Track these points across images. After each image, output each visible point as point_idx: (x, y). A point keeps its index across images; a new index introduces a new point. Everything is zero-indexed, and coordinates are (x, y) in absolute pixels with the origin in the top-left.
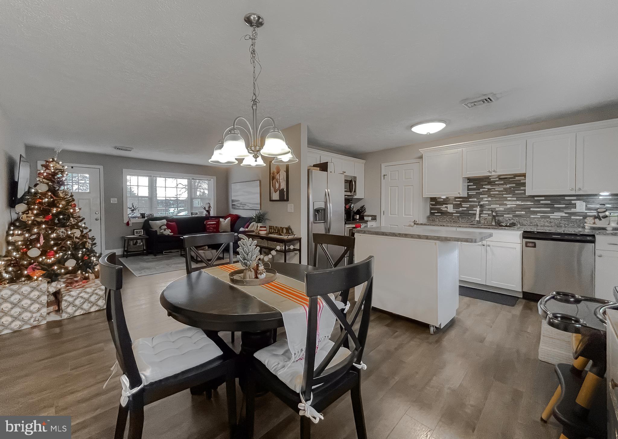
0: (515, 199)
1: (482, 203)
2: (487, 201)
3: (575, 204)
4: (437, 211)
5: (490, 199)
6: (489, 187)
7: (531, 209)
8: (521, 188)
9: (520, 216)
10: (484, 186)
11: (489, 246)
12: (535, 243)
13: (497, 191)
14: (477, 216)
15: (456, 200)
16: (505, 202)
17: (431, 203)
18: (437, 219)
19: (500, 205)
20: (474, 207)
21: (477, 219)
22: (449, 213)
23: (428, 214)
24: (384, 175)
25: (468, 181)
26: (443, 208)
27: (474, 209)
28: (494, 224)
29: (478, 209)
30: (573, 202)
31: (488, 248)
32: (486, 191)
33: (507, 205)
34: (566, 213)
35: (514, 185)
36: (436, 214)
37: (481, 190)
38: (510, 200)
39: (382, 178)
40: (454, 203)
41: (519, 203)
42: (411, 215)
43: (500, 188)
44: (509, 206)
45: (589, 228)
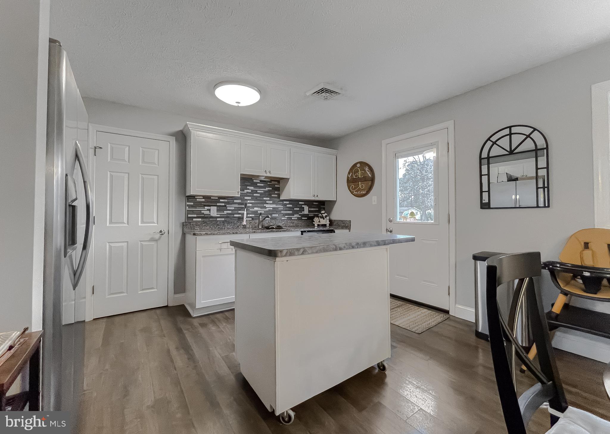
0: (272, 202)
1: (248, 205)
2: (251, 203)
3: (304, 208)
4: (195, 216)
5: (253, 202)
6: (252, 188)
7: (282, 212)
8: (276, 192)
10: (248, 187)
13: (258, 193)
14: (245, 220)
15: (221, 200)
16: (265, 205)
17: (188, 203)
19: (261, 207)
20: (240, 209)
21: (245, 223)
22: (212, 217)
23: (183, 219)
24: (96, 147)
26: (204, 210)
27: (240, 212)
28: (260, 227)
29: (245, 212)
30: (302, 206)
32: (250, 193)
34: (300, 215)
35: (271, 189)
36: (195, 219)
37: (246, 191)
38: (267, 203)
40: (218, 204)
41: (274, 206)
42: (154, 223)
43: (261, 191)
44: (267, 209)
45: (317, 225)
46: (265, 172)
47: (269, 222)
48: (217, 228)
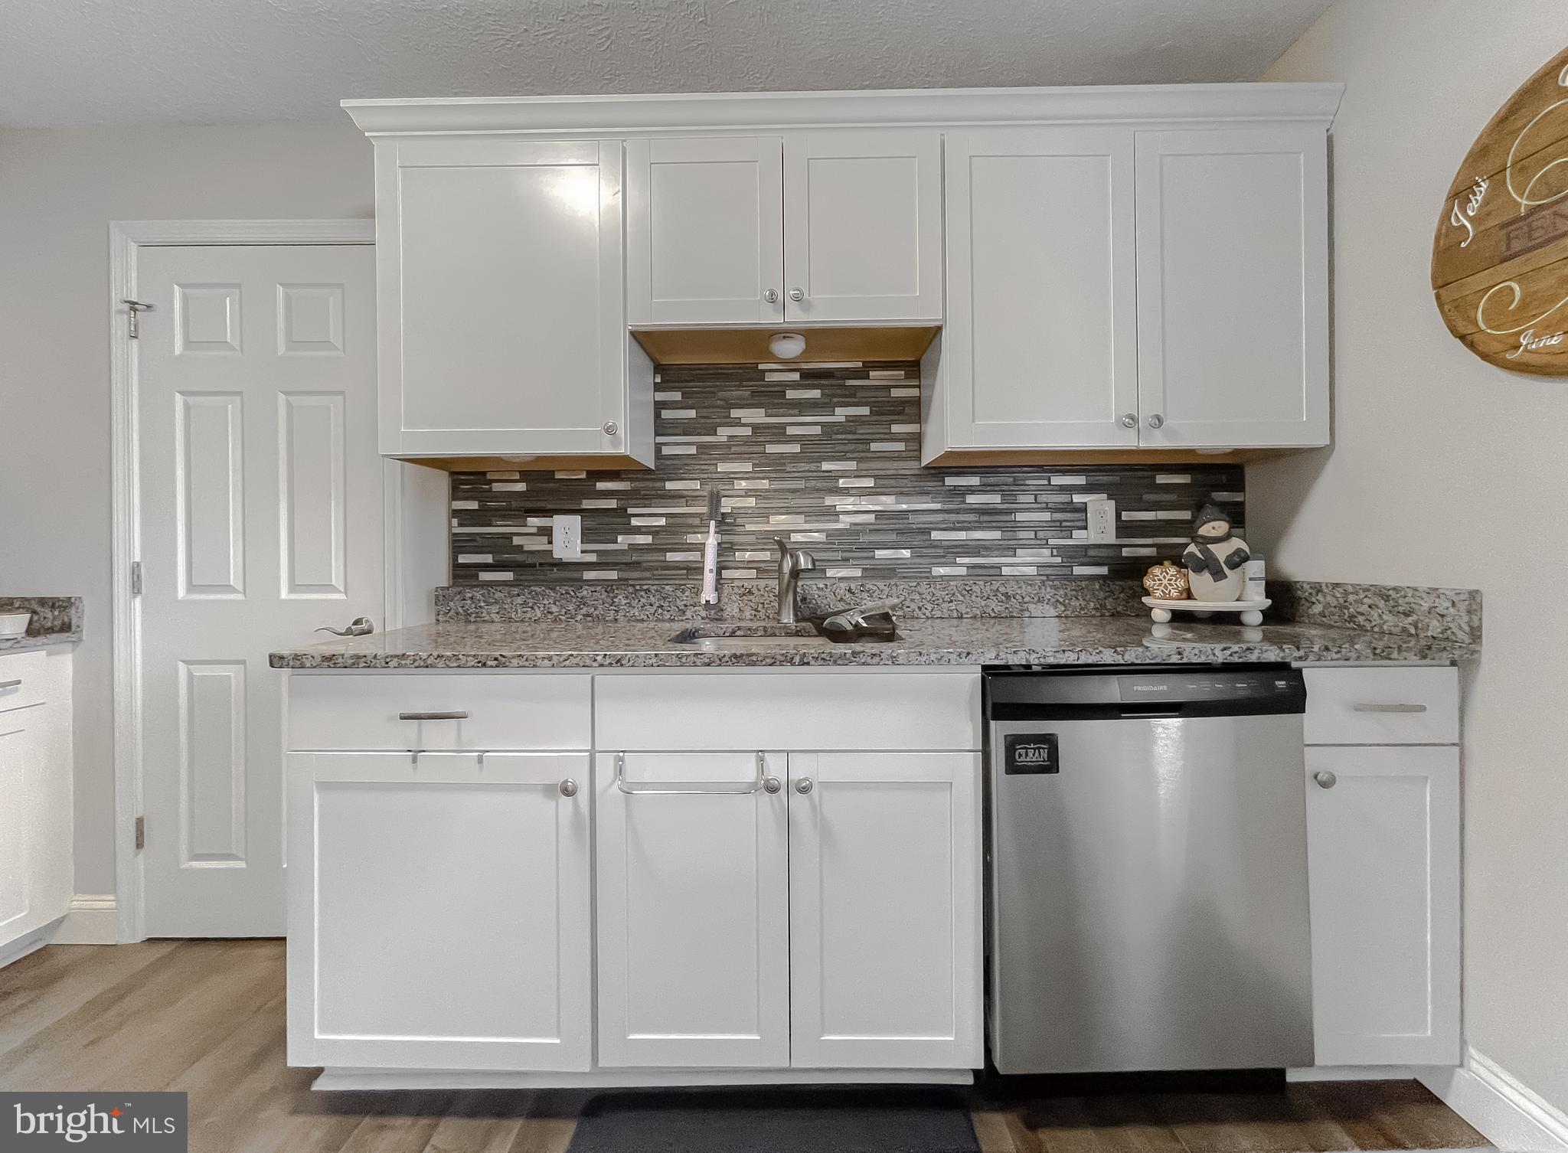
0: (870, 483)
1: (727, 505)
2: (748, 493)
3: (1083, 509)
4: (488, 559)
5: (764, 484)
6: (756, 416)
7: (935, 535)
8: (896, 428)
9: (887, 572)
10: (735, 413)
11: (804, 790)
12: (1050, 742)
13: (793, 439)
14: (709, 578)
15: (601, 486)
16: (829, 501)
17: (460, 505)
18: (495, 609)
19: (809, 514)
20: (691, 526)
21: (708, 595)
22: (561, 565)
23: (441, 575)
24: (133, 306)
25: (658, 380)
26: (526, 533)
27: (691, 539)
28: (788, 618)
29: (712, 541)
30: (1077, 499)
31: (799, 801)
32: (746, 441)
33: (837, 514)
34: (1056, 552)
35: (865, 411)
36: (485, 576)
37: (724, 433)
38: (845, 492)
39: (121, 322)
40: (587, 504)
41: (888, 502)
42: (331, 588)
43: (808, 426)
44: (844, 522)
45: (1167, 616)
46: (772, 299)
47: (850, 590)
48: (579, 617)
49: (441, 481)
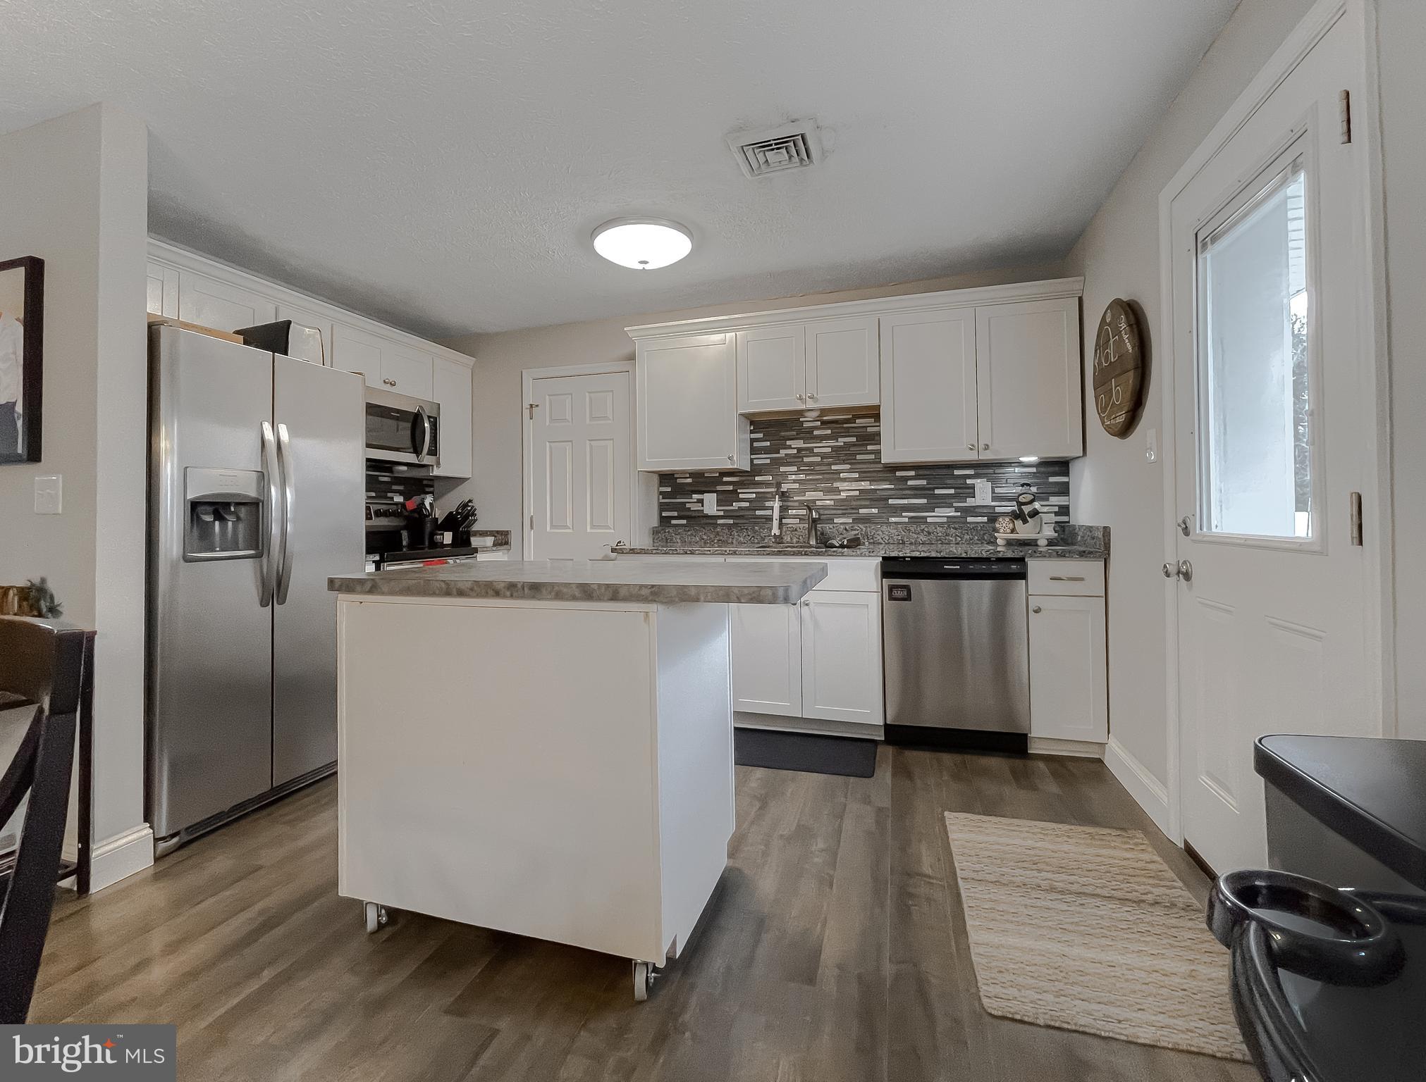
0: (857, 475)
1: (784, 487)
2: (795, 481)
3: (973, 487)
4: (675, 514)
5: (802, 477)
6: (799, 444)
7: (891, 501)
8: (869, 448)
9: (866, 520)
10: (788, 443)
11: (807, 605)
13: (817, 455)
14: (775, 523)
15: (725, 479)
16: (836, 485)
17: (663, 489)
18: (678, 537)
19: (826, 491)
20: (767, 498)
21: (775, 531)
22: (707, 517)
23: (655, 522)
24: (531, 405)
25: (752, 428)
26: (692, 502)
27: (767, 504)
28: (813, 542)
29: (777, 505)
30: (969, 481)
31: (805, 609)
32: (794, 456)
33: (840, 491)
34: (957, 509)
35: (854, 439)
36: (674, 522)
37: (783, 452)
38: (844, 480)
39: (526, 413)
40: (719, 488)
41: (865, 485)
42: (607, 527)
43: (824, 447)
44: (844, 495)
46: (800, 399)
47: (846, 529)
48: (716, 541)
49: (656, 479)
